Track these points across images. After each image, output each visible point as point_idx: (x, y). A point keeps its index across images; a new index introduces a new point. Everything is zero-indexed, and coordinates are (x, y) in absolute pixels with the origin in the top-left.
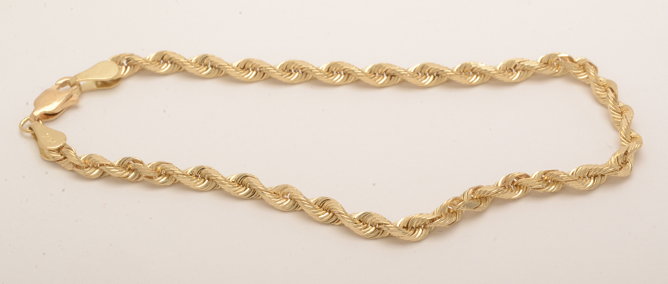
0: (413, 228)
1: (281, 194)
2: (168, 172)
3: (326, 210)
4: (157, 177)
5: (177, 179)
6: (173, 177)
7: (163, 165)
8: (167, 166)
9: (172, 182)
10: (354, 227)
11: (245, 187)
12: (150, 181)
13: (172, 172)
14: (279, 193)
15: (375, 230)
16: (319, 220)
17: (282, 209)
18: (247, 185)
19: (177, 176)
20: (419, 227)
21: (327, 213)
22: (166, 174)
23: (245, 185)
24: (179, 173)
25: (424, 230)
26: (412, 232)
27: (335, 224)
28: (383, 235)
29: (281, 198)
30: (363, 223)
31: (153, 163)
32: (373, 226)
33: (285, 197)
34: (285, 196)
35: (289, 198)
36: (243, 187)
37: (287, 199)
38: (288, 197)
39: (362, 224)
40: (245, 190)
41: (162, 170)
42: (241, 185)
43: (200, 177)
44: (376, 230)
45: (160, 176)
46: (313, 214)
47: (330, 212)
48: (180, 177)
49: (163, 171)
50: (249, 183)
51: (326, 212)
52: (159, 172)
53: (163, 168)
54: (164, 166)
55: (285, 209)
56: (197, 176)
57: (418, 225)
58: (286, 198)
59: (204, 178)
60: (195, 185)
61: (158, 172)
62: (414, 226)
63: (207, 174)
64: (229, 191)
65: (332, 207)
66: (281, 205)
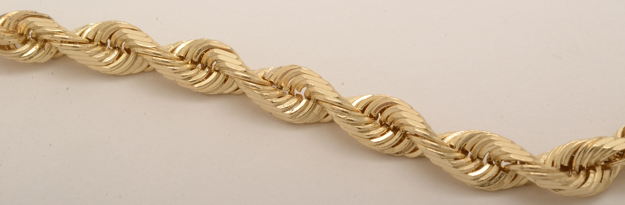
0: (581, 168)
1: (286, 86)
2: (41, 35)
3: (387, 125)
4: (18, 45)
5: (60, 50)
6: (51, 47)
7: (30, 19)
8: (38, 22)
9: (49, 57)
10: (454, 167)
11: (207, 70)
12: (4, 55)
13: (51, 36)
14: (283, 84)
15: (499, 172)
16: (373, 148)
17: (291, 120)
18: (211, 65)
19: (61, 46)
20: (593, 167)
21: (390, 133)
22: (36, 39)
23: (206, 66)
24: (66, 38)
25: (607, 173)
26: (582, 177)
27: (407, 155)
28: (515, 183)
29: (288, 96)
30: (472, 157)
31: (9, 15)
32: (494, 163)
33: (295, 95)
34: (295, 91)
35: (304, 97)
36: (203, 68)
37: (300, 98)
38: (302, 93)
39: (468, 159)
40: (207, 78)
41: (29, 30)
42: (199, 65)
43: (111, 46)
44: (501, 172)
45: (26, 43)
46: (360, 134)
47: (395, 130)
48: (67, 48)
49: (30, 33)
50: (215, 63)
51: (388, 131)
52: (22, 35)
53: (31, 26)
54: (32, 22)
55: (296, 120)
56: (103, 45)
57: (593, 162)
58: (297, 95)
59: (119, 49)
60: (100, 64)
61: (20, 34)
62: (584, 165)
63: (124, 40)
64: (173, 79)
65: (401, 121)
66: (288, 112)
